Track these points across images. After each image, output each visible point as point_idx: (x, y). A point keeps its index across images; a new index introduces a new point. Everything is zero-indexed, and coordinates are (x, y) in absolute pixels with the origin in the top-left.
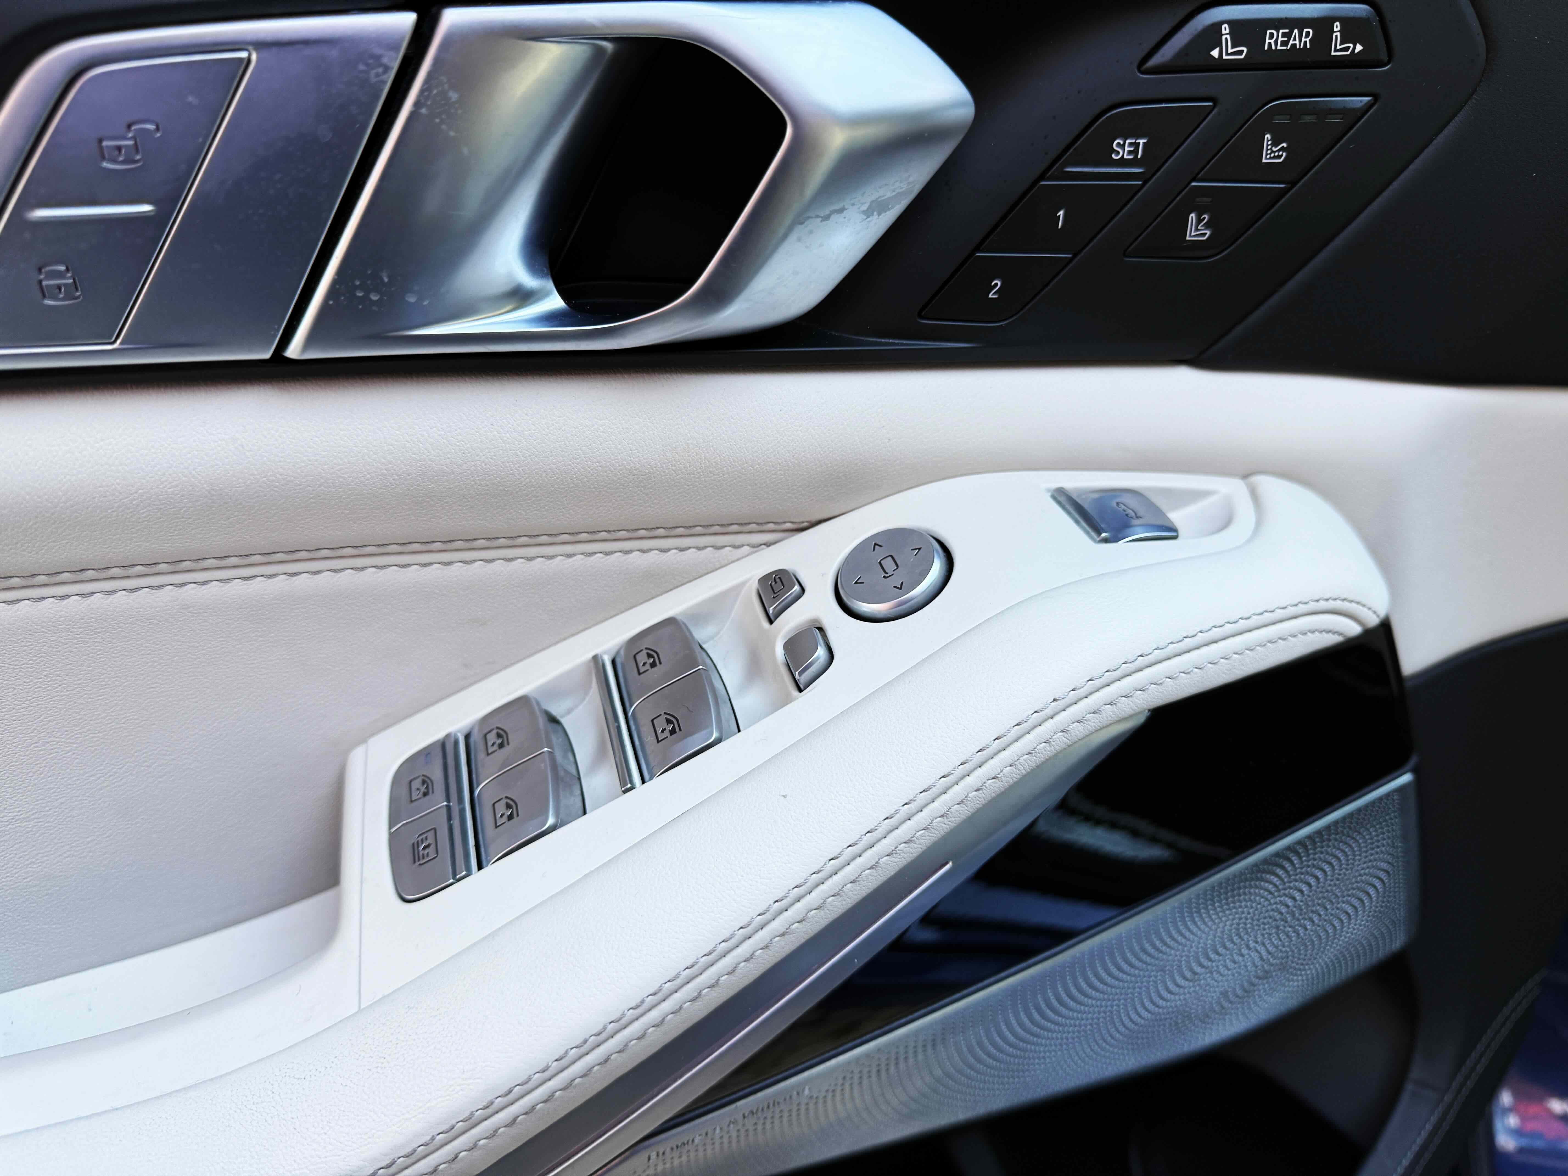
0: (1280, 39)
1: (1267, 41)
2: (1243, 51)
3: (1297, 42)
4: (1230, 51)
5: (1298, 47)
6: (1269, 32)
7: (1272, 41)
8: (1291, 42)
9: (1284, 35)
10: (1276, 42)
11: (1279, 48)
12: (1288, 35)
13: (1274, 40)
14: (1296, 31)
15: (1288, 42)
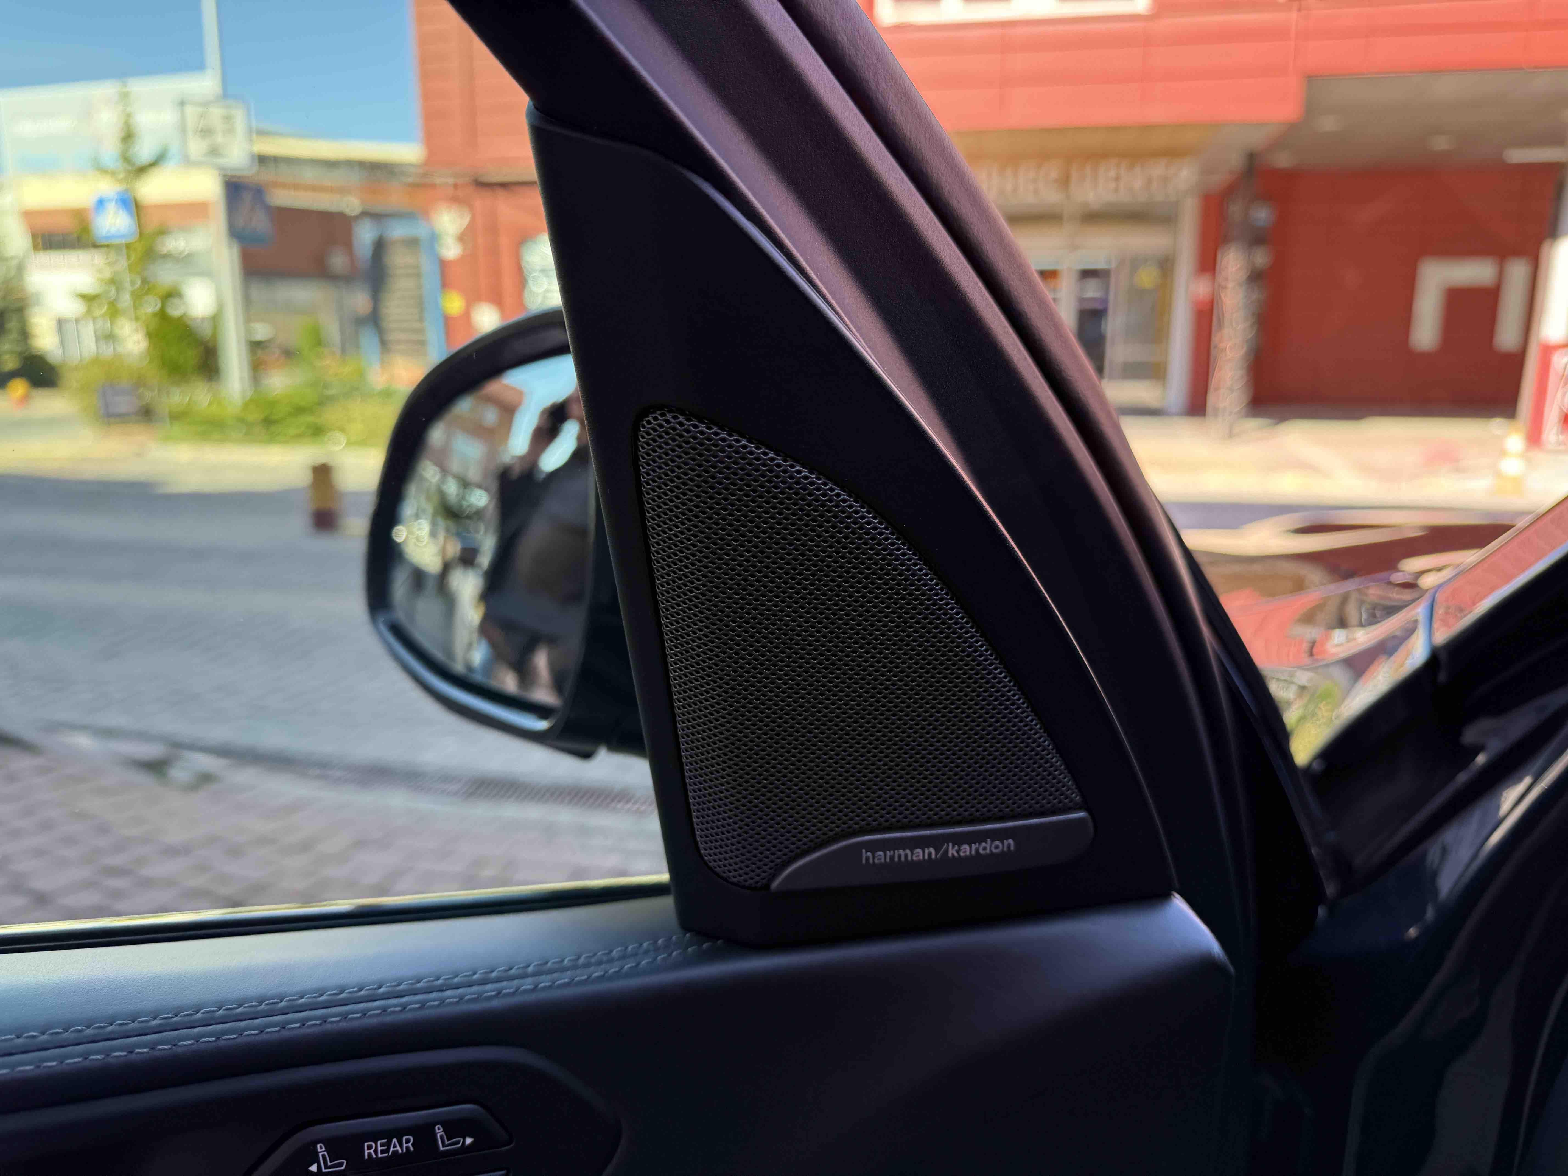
0: (379, 1149)
1: (366, 1152)
2: (343, 1163)
3: (398, 1148)
4: (329, 1164)
5: (400, 1151)
6: (366, 1144)
7: (372, 1151)
8: (392, 1149)
9: (382, 1145)
10: (376, 1151)
11: (380, 1155)
12: (388, 1145)
13: (372, 1150)
14: (395, 1140)
15: (387, 1151)
